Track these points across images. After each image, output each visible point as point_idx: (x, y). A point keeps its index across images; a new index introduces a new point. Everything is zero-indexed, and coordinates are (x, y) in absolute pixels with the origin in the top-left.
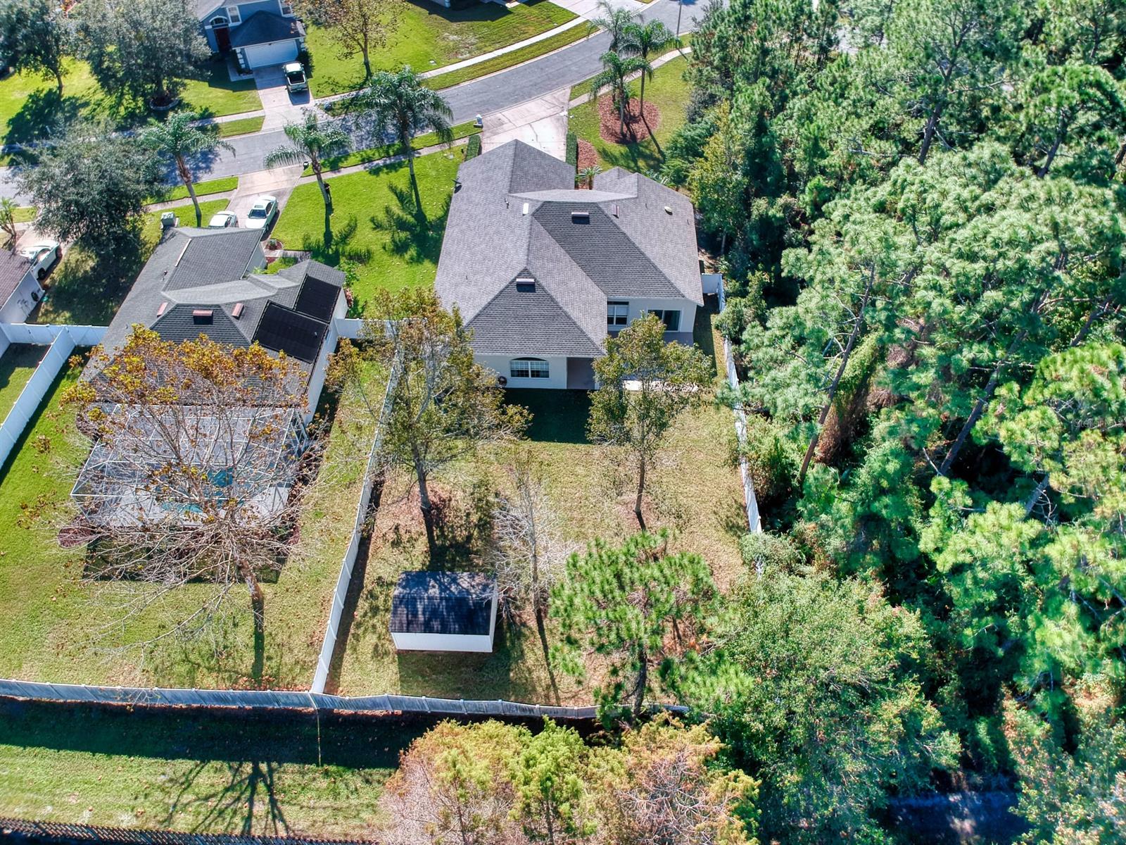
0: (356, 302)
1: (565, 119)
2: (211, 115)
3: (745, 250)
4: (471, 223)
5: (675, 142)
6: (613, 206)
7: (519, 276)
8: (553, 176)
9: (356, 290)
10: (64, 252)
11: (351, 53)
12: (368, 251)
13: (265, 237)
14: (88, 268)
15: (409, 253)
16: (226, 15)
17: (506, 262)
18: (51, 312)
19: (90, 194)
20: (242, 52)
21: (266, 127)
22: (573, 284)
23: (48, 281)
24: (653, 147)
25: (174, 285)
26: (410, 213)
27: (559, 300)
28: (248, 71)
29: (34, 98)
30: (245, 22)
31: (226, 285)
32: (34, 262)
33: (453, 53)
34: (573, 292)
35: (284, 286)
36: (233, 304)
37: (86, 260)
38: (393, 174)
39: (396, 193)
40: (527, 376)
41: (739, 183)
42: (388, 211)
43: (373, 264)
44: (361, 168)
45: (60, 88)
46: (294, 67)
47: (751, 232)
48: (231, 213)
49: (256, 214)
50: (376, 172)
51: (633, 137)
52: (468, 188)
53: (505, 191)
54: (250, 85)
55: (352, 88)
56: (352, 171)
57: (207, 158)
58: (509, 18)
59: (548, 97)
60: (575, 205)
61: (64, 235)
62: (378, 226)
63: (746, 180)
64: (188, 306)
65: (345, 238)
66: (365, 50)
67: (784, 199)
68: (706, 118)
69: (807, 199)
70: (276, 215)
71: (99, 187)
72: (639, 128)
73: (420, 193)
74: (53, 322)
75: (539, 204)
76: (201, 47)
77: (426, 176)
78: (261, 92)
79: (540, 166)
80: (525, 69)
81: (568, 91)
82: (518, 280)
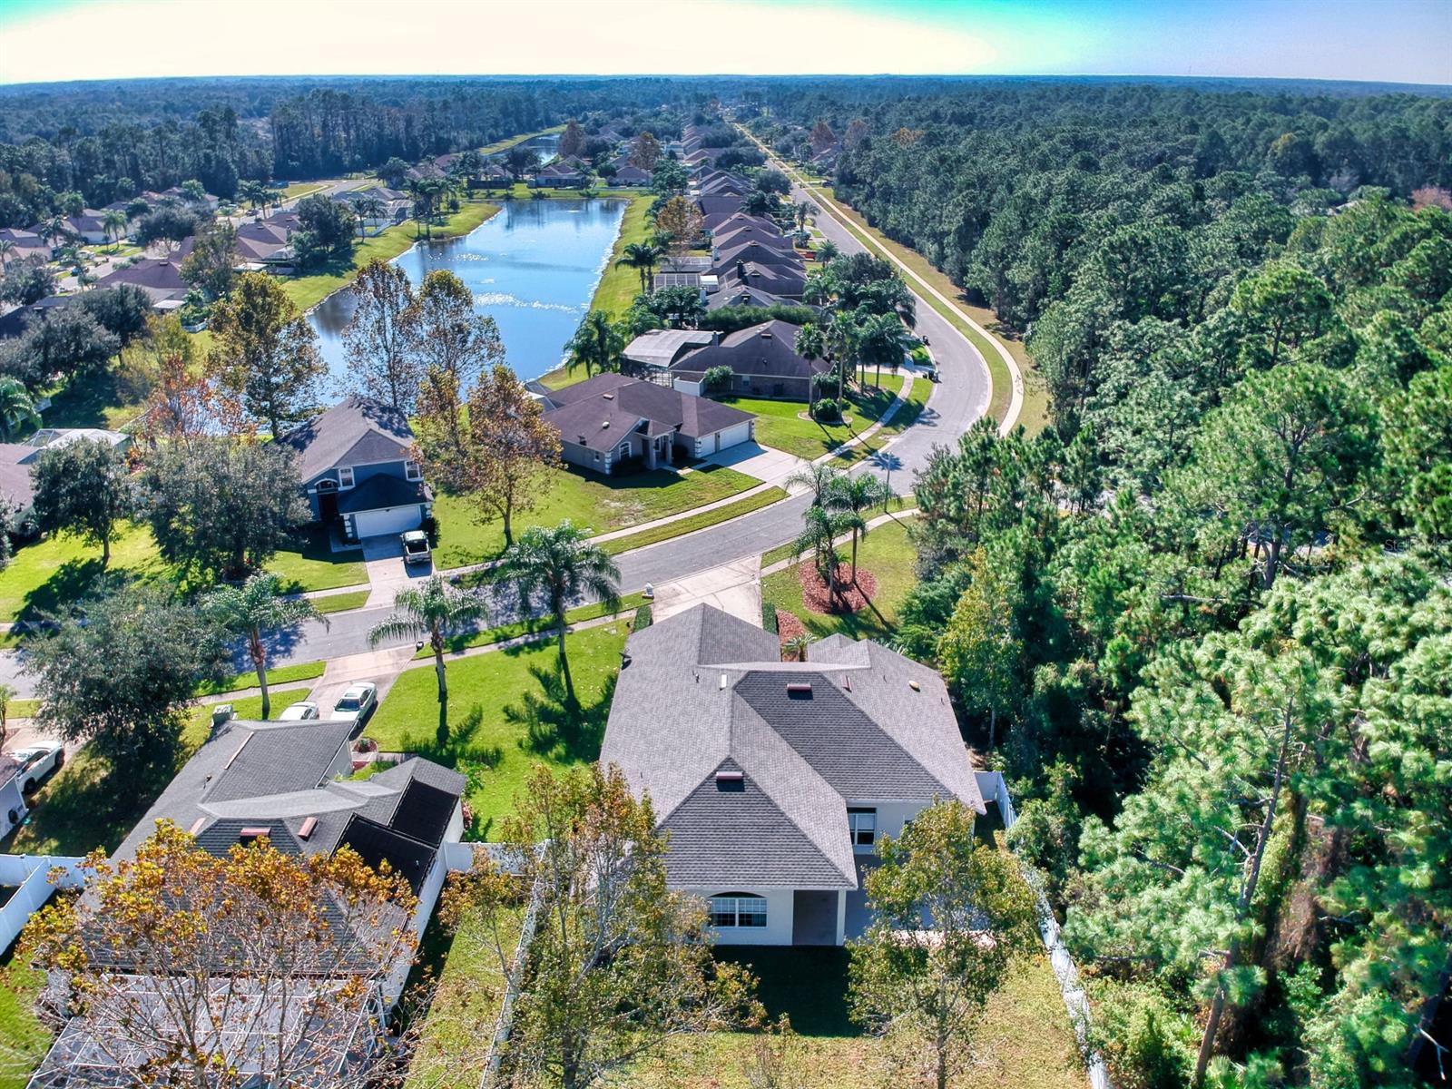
0: (476, 820)
1: (758, 588)
2: (302, 590)
3: (1030, 735)
4: (646, 705)
5: (909, 605)
6: (842, 677)
7: (720, 767)
8: (753, 647)
9: (478, 804)
10: (67, 758)
11: (489, 519)
12: (498, 751)
13: (353, 736)
14: (97, 780)
15: (554, 751)
16: (337, 478)
17: (699, 751)
18: (31, 840)
19: (122, 672)
20: (352, 520)
21: (371, 603)
22: (796, 781)
23: (36, 797)
24: (874, 618)
25: (217, 795)
26: (558, 701)
27: (778, 802)
28: (355, 540)
29: (68, 569)
30: (360, 485)
31: (295, 795)
32: (23, 768)
33: (615, 520)
34: (798, 792)
35: (376, 795)
36: (299, 820)
37: (97, 769)
38: (537, 653)
39: (538, 676)
40: (732, 923)
41: (1009, 648)
42: (527, 698)
43: (504, 768)
44: (494, 647)
45: (106, 558)
46: (417, 535)
47: (1037, 710)
48: (313, 704)
49: (345, 705)
50: (515, 651)
51: (847, 606)
52: (640, 663)
53: (694, 662)
54: (358, 557)
55: (487, 559)
56: (482, 651)
57: (288, 641)
58: (682, 484)
59: (735, 565)
60: (791, 676)
61: (72, 732)
62: (513, 717)
63: (1020, 643)
64: (235, 821)
65: (465, 734)
66: (506, 517)
67: (1077, 665)
68: (947, 576)
69: (1111, 664)
70: (373, 706)
71: (137, 663)
72: (852, 597)
73: (572, 675)
74: (33, 852)
75: (742, 675)
76: (302, 510)
77: (581, 654)
78: (369, 565)
79: (735, 633)
80: (704, 535)
81: (758, 558)
82: (718, 774)
